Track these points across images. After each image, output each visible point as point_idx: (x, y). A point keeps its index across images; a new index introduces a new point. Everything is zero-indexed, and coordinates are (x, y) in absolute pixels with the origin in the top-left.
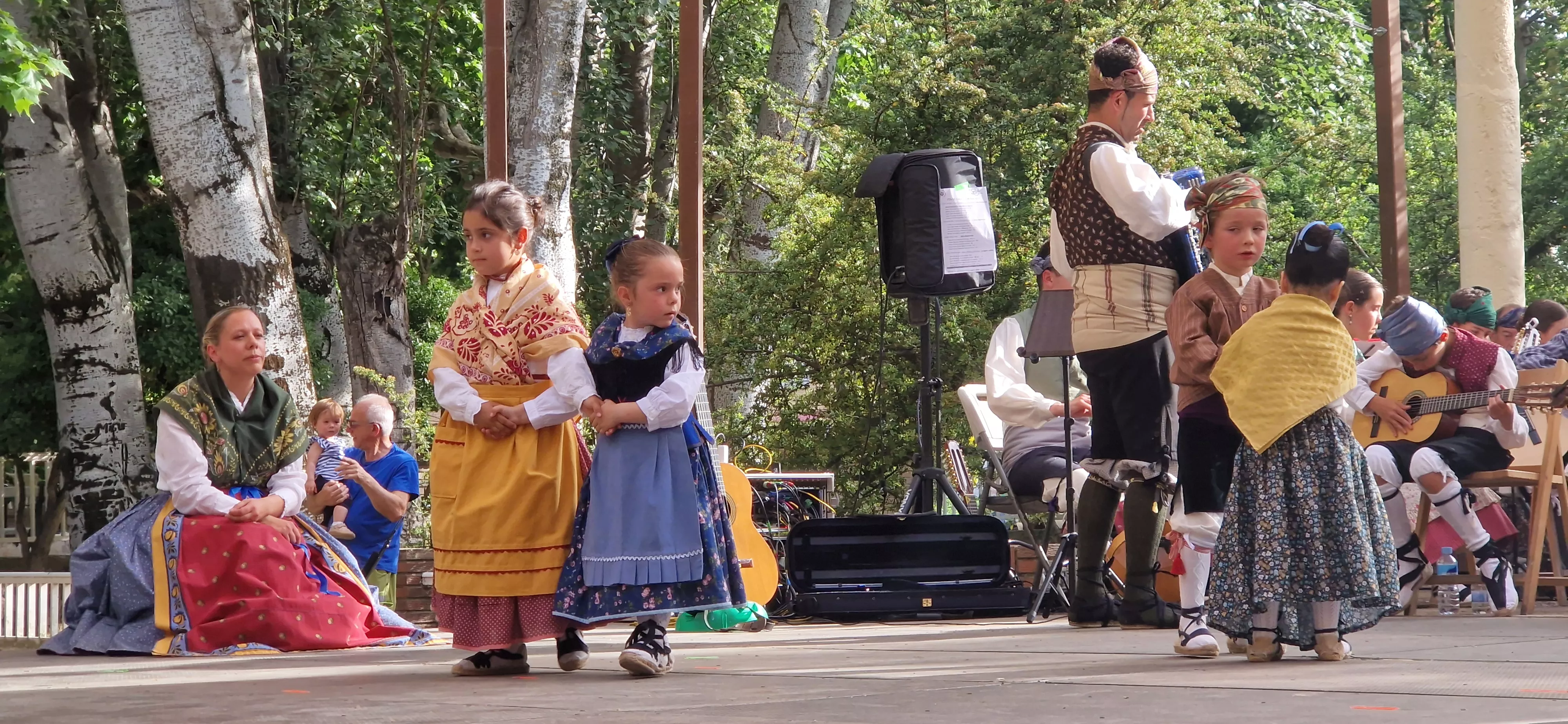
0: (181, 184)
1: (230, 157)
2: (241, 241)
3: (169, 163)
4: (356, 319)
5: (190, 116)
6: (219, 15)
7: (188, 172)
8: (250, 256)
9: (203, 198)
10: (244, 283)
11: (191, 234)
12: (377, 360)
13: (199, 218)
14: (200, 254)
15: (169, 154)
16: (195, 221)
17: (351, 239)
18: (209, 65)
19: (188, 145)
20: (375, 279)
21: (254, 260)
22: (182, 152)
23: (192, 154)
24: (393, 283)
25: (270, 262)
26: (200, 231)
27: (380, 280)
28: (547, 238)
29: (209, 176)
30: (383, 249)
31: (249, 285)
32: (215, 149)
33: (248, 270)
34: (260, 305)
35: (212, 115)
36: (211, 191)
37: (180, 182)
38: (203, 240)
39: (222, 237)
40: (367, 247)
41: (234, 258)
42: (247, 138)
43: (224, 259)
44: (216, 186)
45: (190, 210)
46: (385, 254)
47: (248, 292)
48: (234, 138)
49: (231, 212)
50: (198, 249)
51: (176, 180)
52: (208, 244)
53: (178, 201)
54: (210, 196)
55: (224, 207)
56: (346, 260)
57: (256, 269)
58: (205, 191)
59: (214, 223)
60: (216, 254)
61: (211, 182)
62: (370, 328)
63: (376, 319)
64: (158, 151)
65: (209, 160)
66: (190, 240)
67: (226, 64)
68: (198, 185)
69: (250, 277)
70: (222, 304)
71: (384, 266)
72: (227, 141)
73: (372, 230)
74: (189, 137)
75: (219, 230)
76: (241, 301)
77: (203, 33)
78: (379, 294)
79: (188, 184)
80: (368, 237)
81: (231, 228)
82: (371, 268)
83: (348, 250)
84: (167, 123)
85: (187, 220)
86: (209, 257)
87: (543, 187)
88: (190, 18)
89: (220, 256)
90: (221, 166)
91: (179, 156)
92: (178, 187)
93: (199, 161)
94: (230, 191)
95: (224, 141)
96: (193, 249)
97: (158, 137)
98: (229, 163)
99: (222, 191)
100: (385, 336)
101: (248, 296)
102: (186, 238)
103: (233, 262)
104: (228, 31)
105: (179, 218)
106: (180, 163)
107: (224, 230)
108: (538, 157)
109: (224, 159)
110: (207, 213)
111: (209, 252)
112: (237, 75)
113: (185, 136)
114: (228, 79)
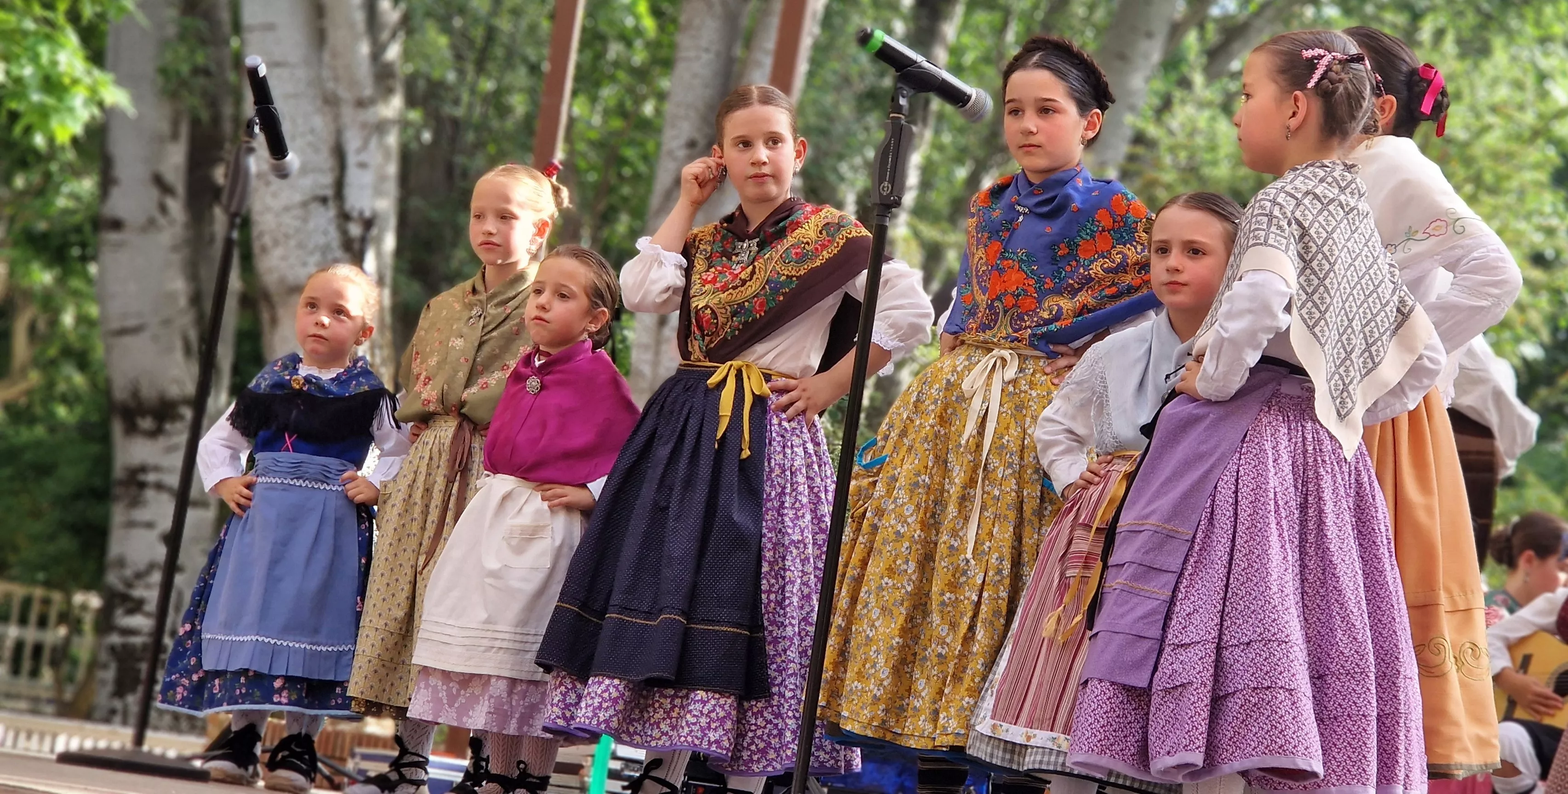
0: (274, 278)
1: (337, 255)
3: (265, 250)
5: (298, 198)
6: (353, 83)
7: (284, 264)
15: (267, 240)
18: (330, 140)
19: (291, 232)
22: (281, 240)
23: (292, 243)
32: (322, 240)
35: (324, 200)
37: (274, 275)
45: (279, 310)
51: (270, 272)
53: (268, 298)
67: (352, 142)
72: (337, 235)
74: (293, 223)
77: (331, 101)
79: (283, 278)
84: (270, 201)
88: (317, 82)
91: (277, 243)
92: (271, 281)
95: (334, 233)
104: (361, 104)
106: (278, 252)
112: (363, 157)
113: (289, 221)
114: (352, 159)
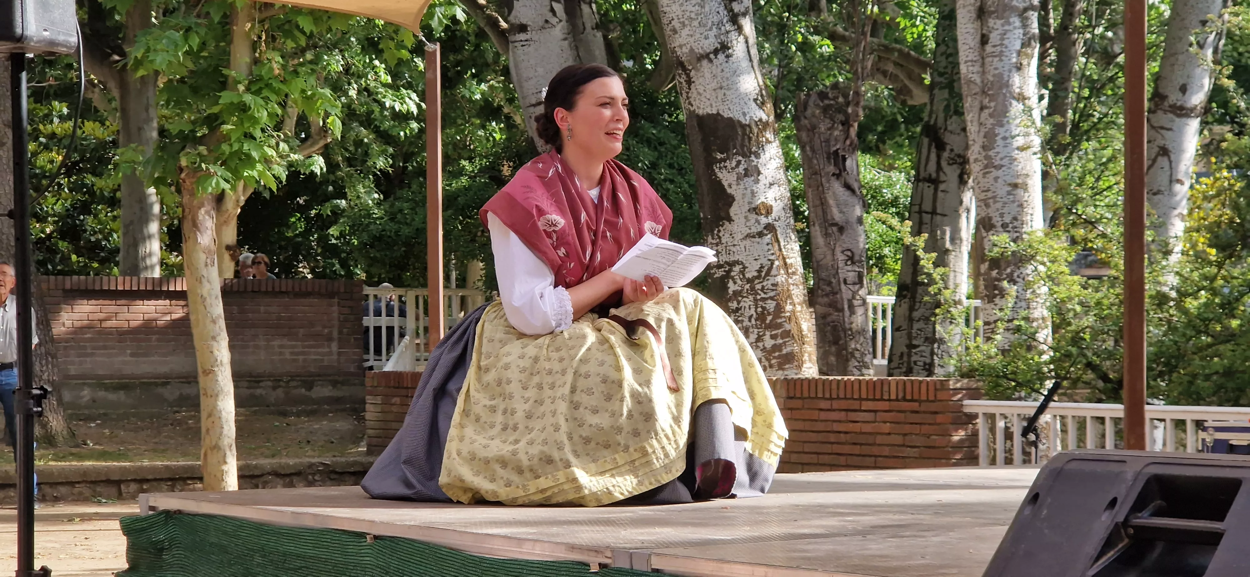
0: (685, 50)
1: (729, 27)
2: (737, 101)
3: (675, 31)
4: (816, 174)
7: (692, 40)
8: (744, 114)
9: (705, 62)
10: (740, 138)
11: (693, 94)
12: (835, 211)
13: (701, 80)
14: (701, 112)
16: (697, 83)
17: (811, 103)
19: (693, 15)
20: (832, 139)
21: (748, 118)
22: (687, 22)
24: (848, 142)
25: (761, 120)
26: (701, 91)
27: (836, 140)
28: (1018, 100)
29: (710, 44)
30: (840, 112)
31: (743, 140)
33: (743, 126)
34: (753, 158)
36: (712, 56)
37: (684, 48)
38: (704, 100)
39: (720, 96)
40: (825, 110)
41: (731, 115)
42: (743, 10)
43: (722, 116)
44: (716, 52)
45: (692, 73)
46: (841, 117)
47: (742, 146)
48: (732, 10)
49: (728, 75)
50: (699, 108)
51: (681, 46)
52: (708, 103)
53: (681, 65)
54: (711, 61)
55: (723, 71)
56: (806, 122)
57: (749, 126)
58: (707, 56)
59: (714, 85)
60: (715, 112)
61: (712, 48)
62: (828, 181)
63: (834, 175)
64: (665, 21)
65: (711, 29)
66: (692, 100)
68: (701, 51)
69: (744, 134)
70: (719, 156)
71: (840, 127)
72: (726, 13)
73: (830, 95)
74: (693, 9)
75: (719, 91)
76: (736, 154)
78: (836, 152)
79: (692, 50)
80: (827, 102)
81: (729, 89)
82: (829, 129)
83: (809, 112)
85: (689, 82)
86: (708, 115)
87: (1014, 55)
89: (718, 114)
90: (720, 34)
91: (684, 25)
92: (683, 53)
93: (702, 30)
94: (728, 56)
95: (723, 12)
96: (695, 107)
97: (666, 9)
98: (728, 32)
99: (721, 57)
100: (841, 189)
101: (743, 150)
102: (688, 98)
103: (730, 119)
105: (682, 80)
106: (685, 32)
107: (723, 91)
108: (1011, 27)
109: (723, 28)
110: (708, 75)
111: (709, 111)
113: (690, 8)
